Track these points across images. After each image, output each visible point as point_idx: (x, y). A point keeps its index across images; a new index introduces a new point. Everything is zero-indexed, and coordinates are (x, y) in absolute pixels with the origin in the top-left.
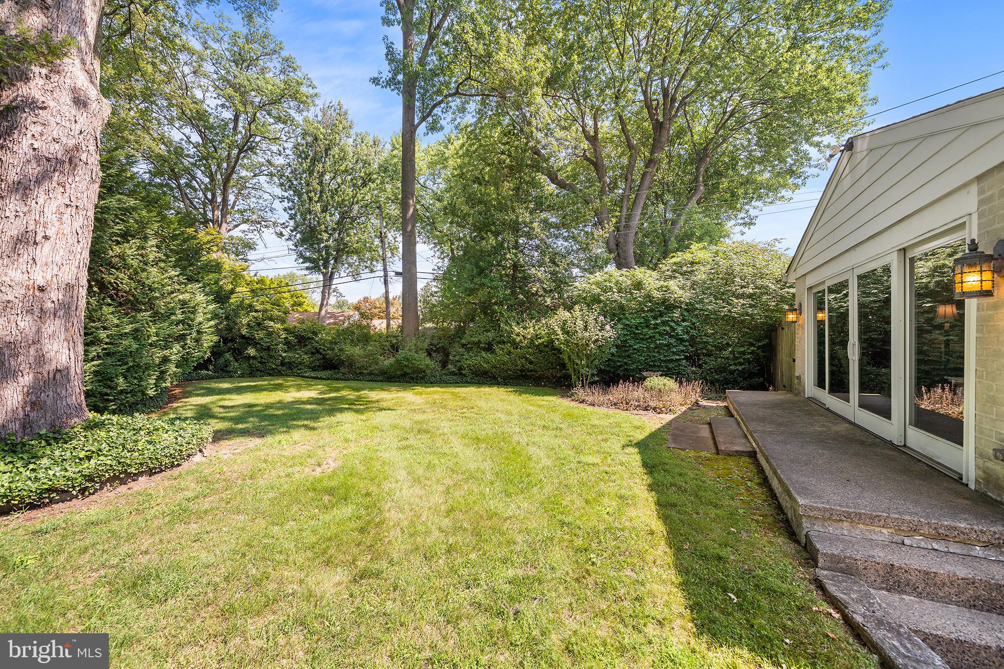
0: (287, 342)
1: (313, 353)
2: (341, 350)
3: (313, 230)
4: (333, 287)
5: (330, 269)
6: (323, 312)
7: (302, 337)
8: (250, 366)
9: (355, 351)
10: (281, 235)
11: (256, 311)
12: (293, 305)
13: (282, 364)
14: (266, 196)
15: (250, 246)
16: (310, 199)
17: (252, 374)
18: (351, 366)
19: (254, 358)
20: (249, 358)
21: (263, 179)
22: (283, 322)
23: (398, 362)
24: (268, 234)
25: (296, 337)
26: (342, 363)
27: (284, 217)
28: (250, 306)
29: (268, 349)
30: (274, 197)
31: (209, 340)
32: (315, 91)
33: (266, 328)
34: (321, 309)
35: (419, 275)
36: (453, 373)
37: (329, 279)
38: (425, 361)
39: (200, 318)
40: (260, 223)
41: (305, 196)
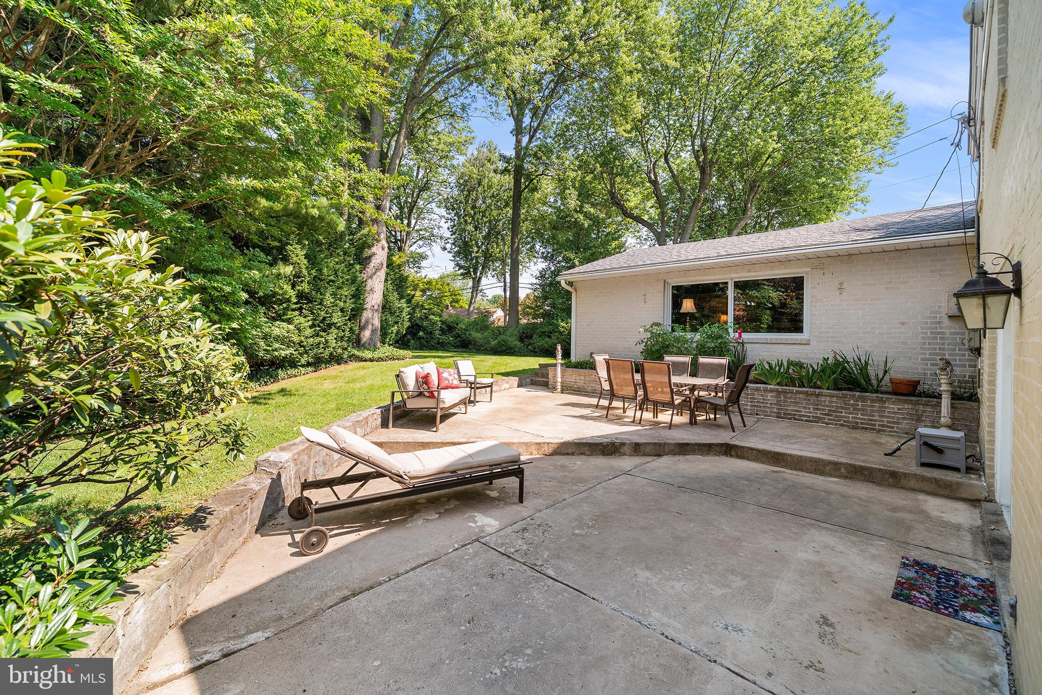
0: (442, 330)
1: (456, 337)
2: (470, 334)
3: (466, 244)
4: (480, 288)
5: (478, 274)
6: (471, 308)
7: (451, 326)
8: (421, 343)
9: (476, 335)
10: (444, 249)
11: (425, 309)
12: (451, 302)
13: (438, 343)
14: (436, 217)
15: (423, 257)
16: (466, 221)
17: (422, 348)
18: (475, 344)
19: (423, 338)
20: (421, 338)
21: (434, 205)
22: (440, 316)
23: (499, 342)
24: (436, 248)
25: (447, 326)
26: (470, 342)
27: (447, 234)
28: (422, 306)
29: (431, 333)
30: (441, 217)
31: (407, 324)
32: (473, 134)
33: (430, 320)
34: (470, 307)
35: (520, 285)
36: (531, 351)
37: (476, 282)
38: (515, 342)
39: (404, 314)
40: (430, 238)
41: (462, 220)
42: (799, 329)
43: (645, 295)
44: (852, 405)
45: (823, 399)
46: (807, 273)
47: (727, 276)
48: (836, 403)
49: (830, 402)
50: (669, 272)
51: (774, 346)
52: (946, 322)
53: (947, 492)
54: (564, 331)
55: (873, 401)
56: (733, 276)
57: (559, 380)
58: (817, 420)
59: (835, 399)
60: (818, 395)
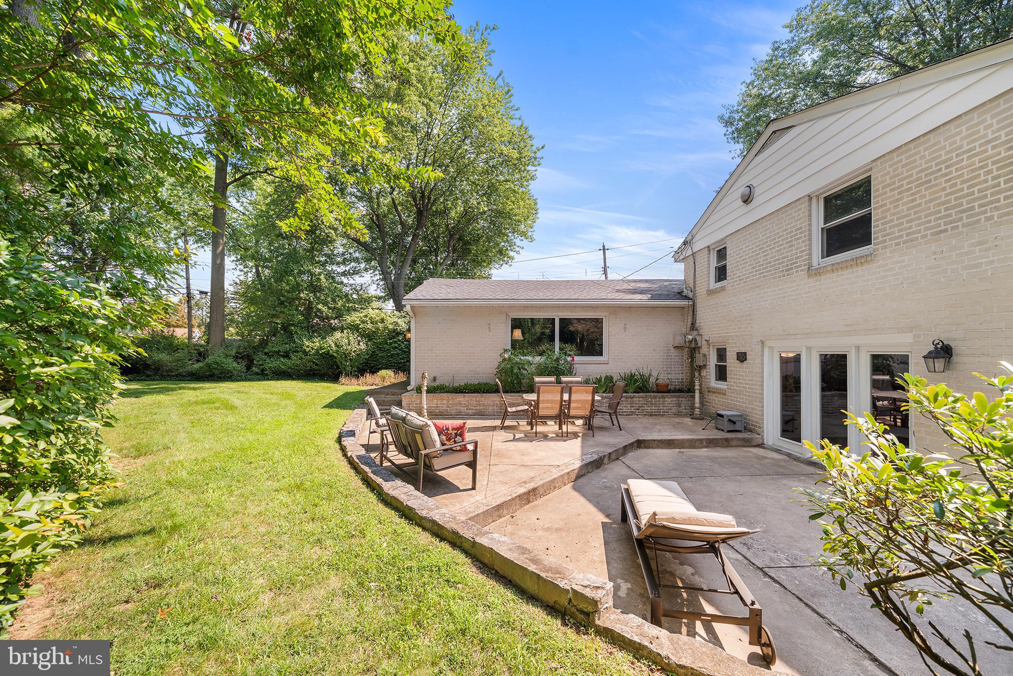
9: (162, 357)
23: (207, 366)
42: (600, 354)
43: (489, 324)
44: (650, 402)
45: (635, 399)
46: (605, 316)
47: (555, 314)
48: (641, 400)
49: (639, 401)
50: (510, 307)
51: (588, 366)
52: (672, 350)
53: (748, 444)
54: (310, 351)
55: (660, 398)
56: (559, 314)
57: (425, 407)
58: (632, 413)
59: (641, 399)
60: (632, 398)
